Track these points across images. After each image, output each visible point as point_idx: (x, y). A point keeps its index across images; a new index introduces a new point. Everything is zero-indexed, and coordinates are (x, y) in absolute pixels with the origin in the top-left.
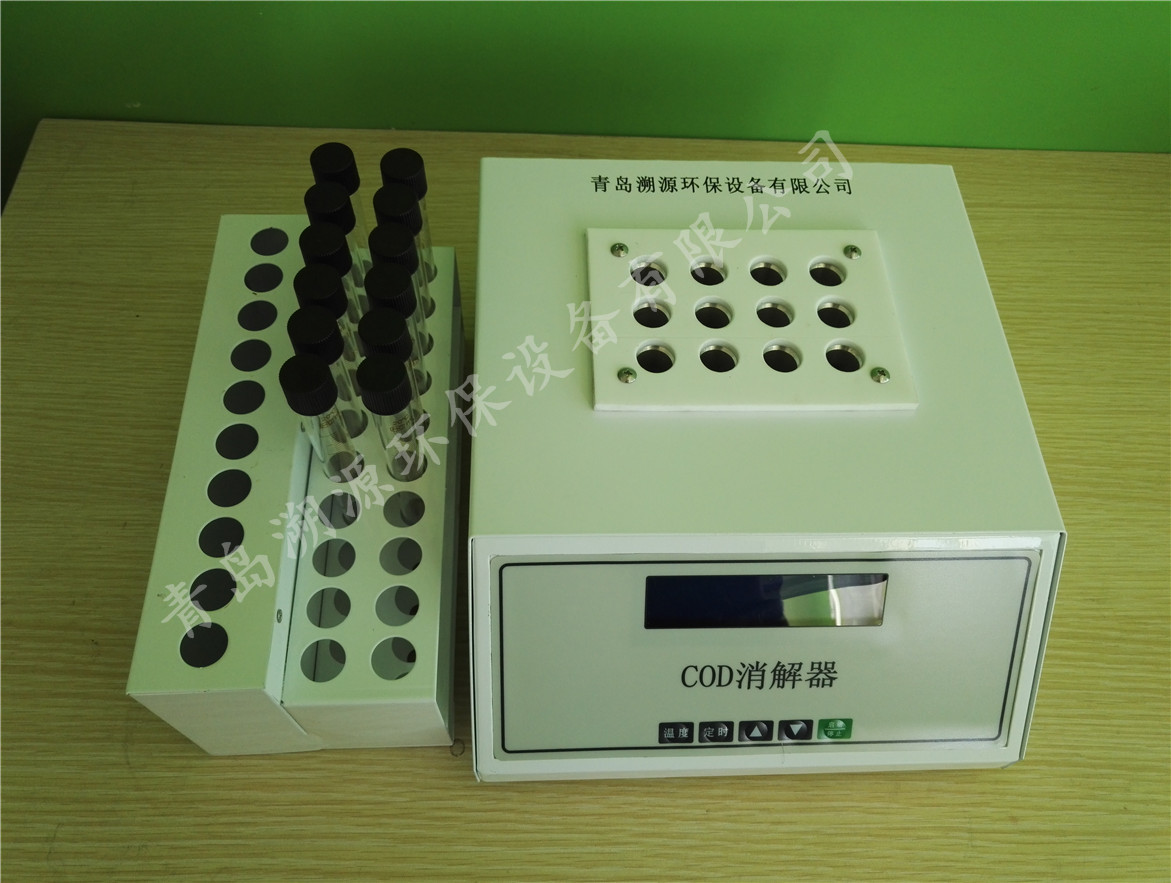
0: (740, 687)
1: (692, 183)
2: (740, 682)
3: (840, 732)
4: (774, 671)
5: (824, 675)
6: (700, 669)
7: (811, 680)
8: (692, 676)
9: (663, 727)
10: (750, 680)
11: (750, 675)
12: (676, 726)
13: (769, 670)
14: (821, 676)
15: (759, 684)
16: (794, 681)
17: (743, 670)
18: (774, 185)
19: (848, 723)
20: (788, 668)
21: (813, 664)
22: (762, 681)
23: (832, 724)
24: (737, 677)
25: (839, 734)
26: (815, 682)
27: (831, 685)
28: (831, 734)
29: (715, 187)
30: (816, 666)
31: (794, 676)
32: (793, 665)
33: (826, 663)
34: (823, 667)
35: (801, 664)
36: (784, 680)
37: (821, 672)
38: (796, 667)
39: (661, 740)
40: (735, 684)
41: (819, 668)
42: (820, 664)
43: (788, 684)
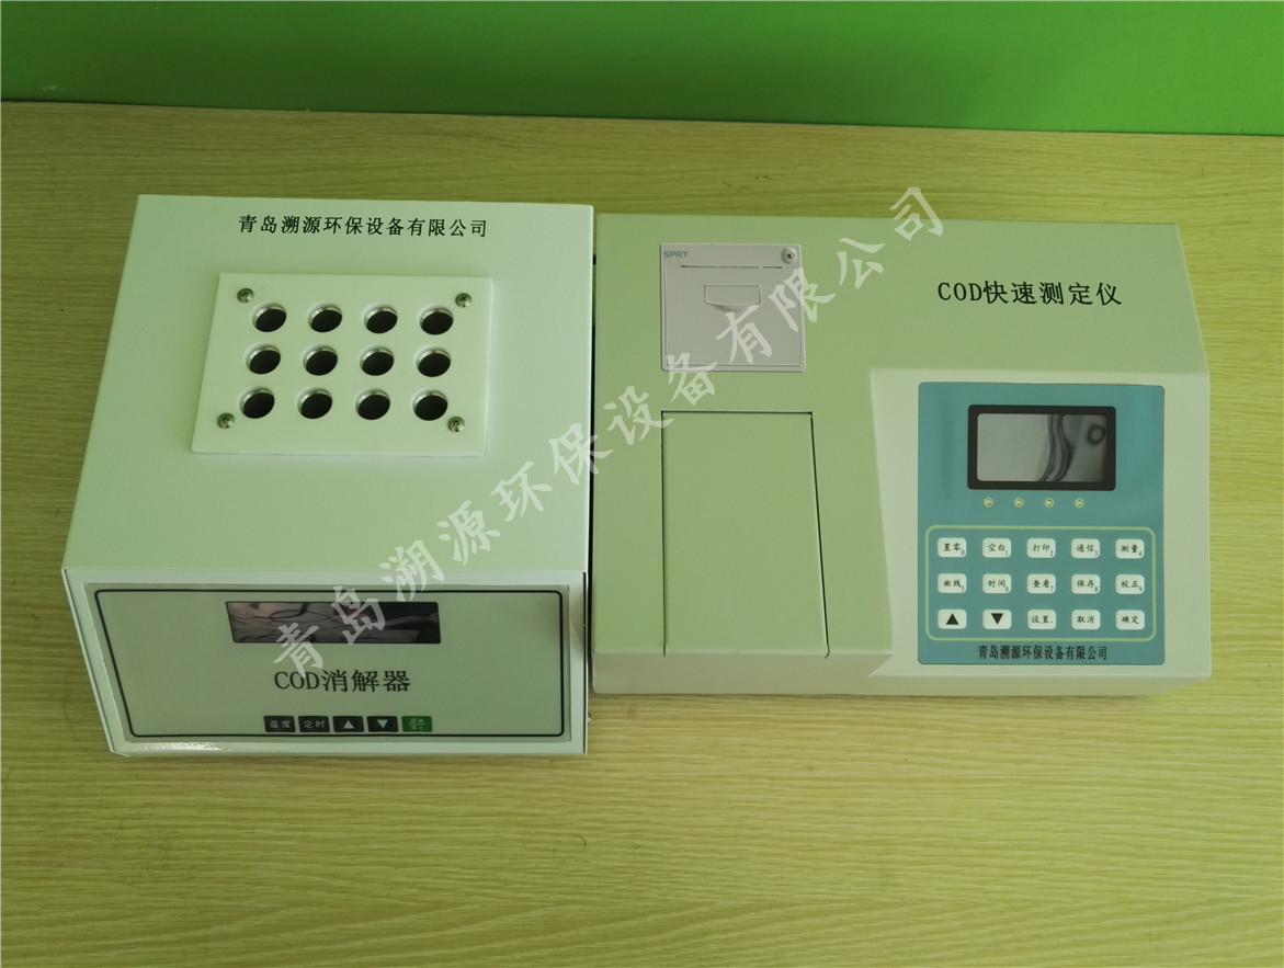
0: (327, 689)
1: (335, 224)
2: (326, 685)
3: (421, 726)
4: (354, 677)
5: (398, 681)
6: (289, 675)
7: (388, 685)
8: (284, 680)
9: (268, 719)
10: (334, 685)
11: (334, 681)
12: (280, 719)
13: (349, 676)
14: (396, 682)
15: (343, 687)
16: (373, 685)
17: (327, 677)
18: (412, 226)
19: (428, 720)
20: (366, 675)
21: (386, 673)
22: (345, 684)
23: (413, 720)
24: (322, 682)
25: (421, 728)
26: (391, 687)
27: (406, 689)
28: (414, 728)
29: (355, 228)
30: (389, 674)
31: (372, 681)
32: (369, 673)
33: (398, 673)
34: (396, 675)
35: (376, 673)
36: (364, 685)
37: (395, 679)
38: (373, 675)
39: (268, 728)
40: (321, 687)
41: (393, 676)
42: (393, 672)
43: (369, 688)
